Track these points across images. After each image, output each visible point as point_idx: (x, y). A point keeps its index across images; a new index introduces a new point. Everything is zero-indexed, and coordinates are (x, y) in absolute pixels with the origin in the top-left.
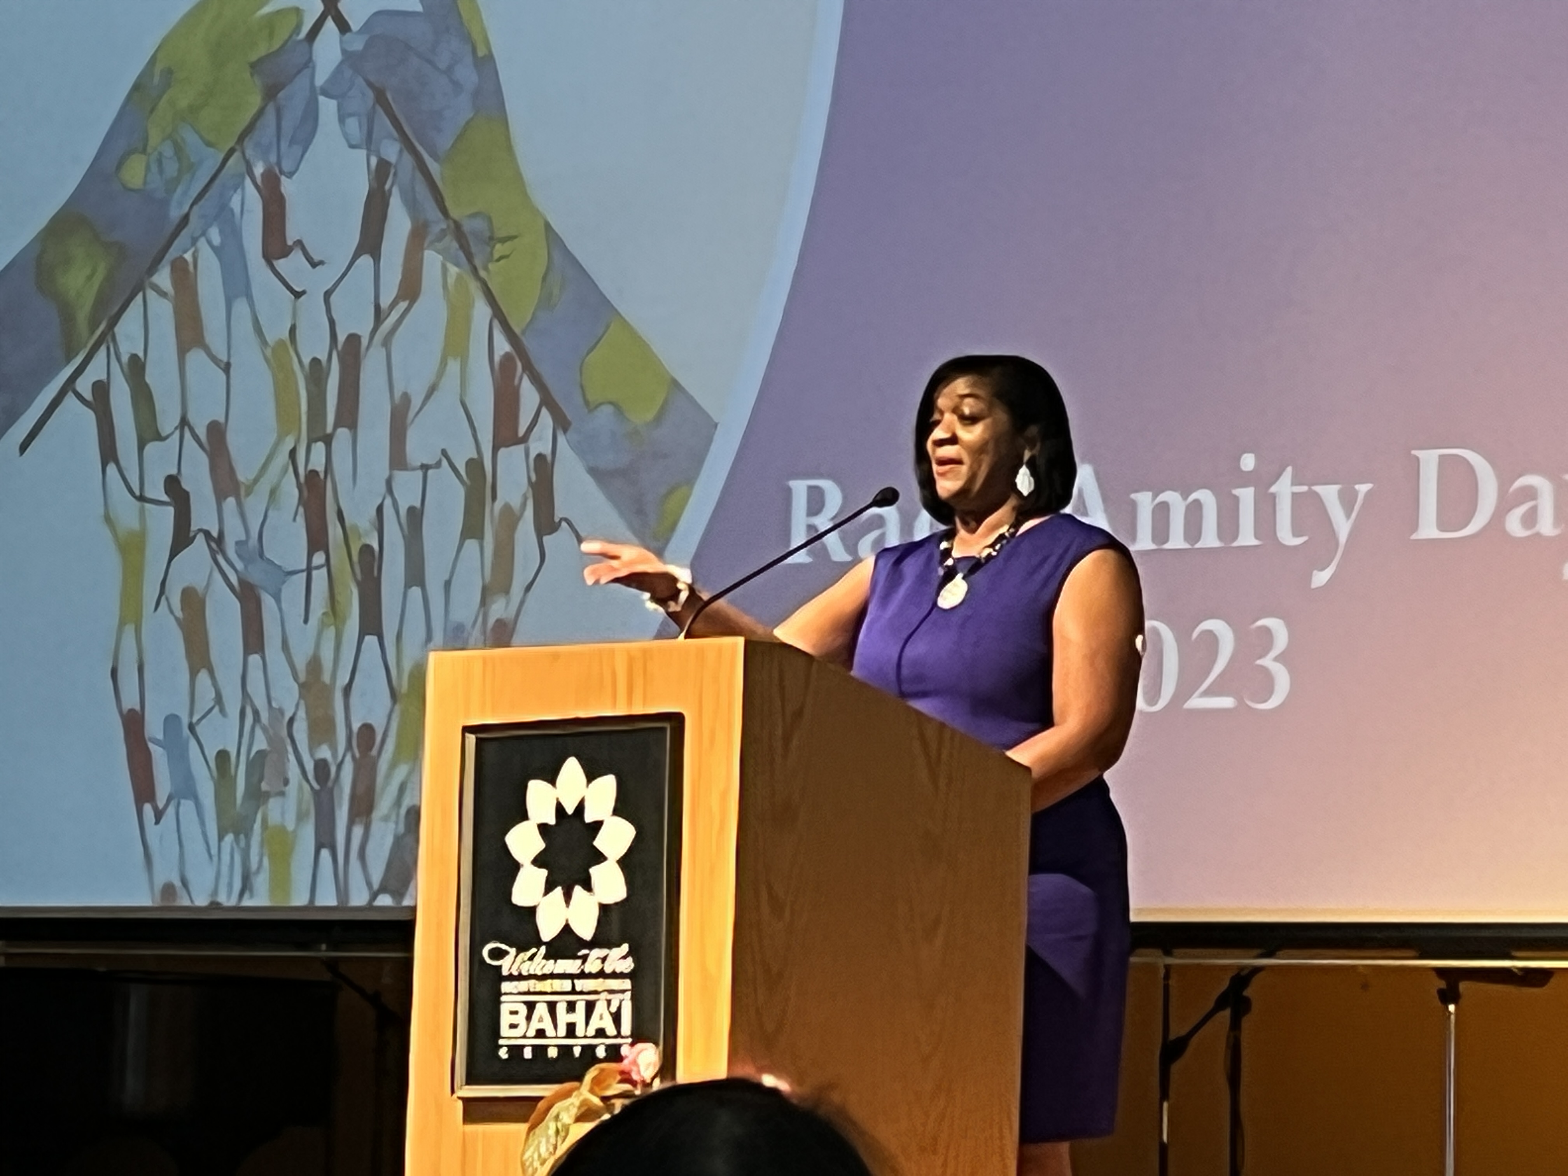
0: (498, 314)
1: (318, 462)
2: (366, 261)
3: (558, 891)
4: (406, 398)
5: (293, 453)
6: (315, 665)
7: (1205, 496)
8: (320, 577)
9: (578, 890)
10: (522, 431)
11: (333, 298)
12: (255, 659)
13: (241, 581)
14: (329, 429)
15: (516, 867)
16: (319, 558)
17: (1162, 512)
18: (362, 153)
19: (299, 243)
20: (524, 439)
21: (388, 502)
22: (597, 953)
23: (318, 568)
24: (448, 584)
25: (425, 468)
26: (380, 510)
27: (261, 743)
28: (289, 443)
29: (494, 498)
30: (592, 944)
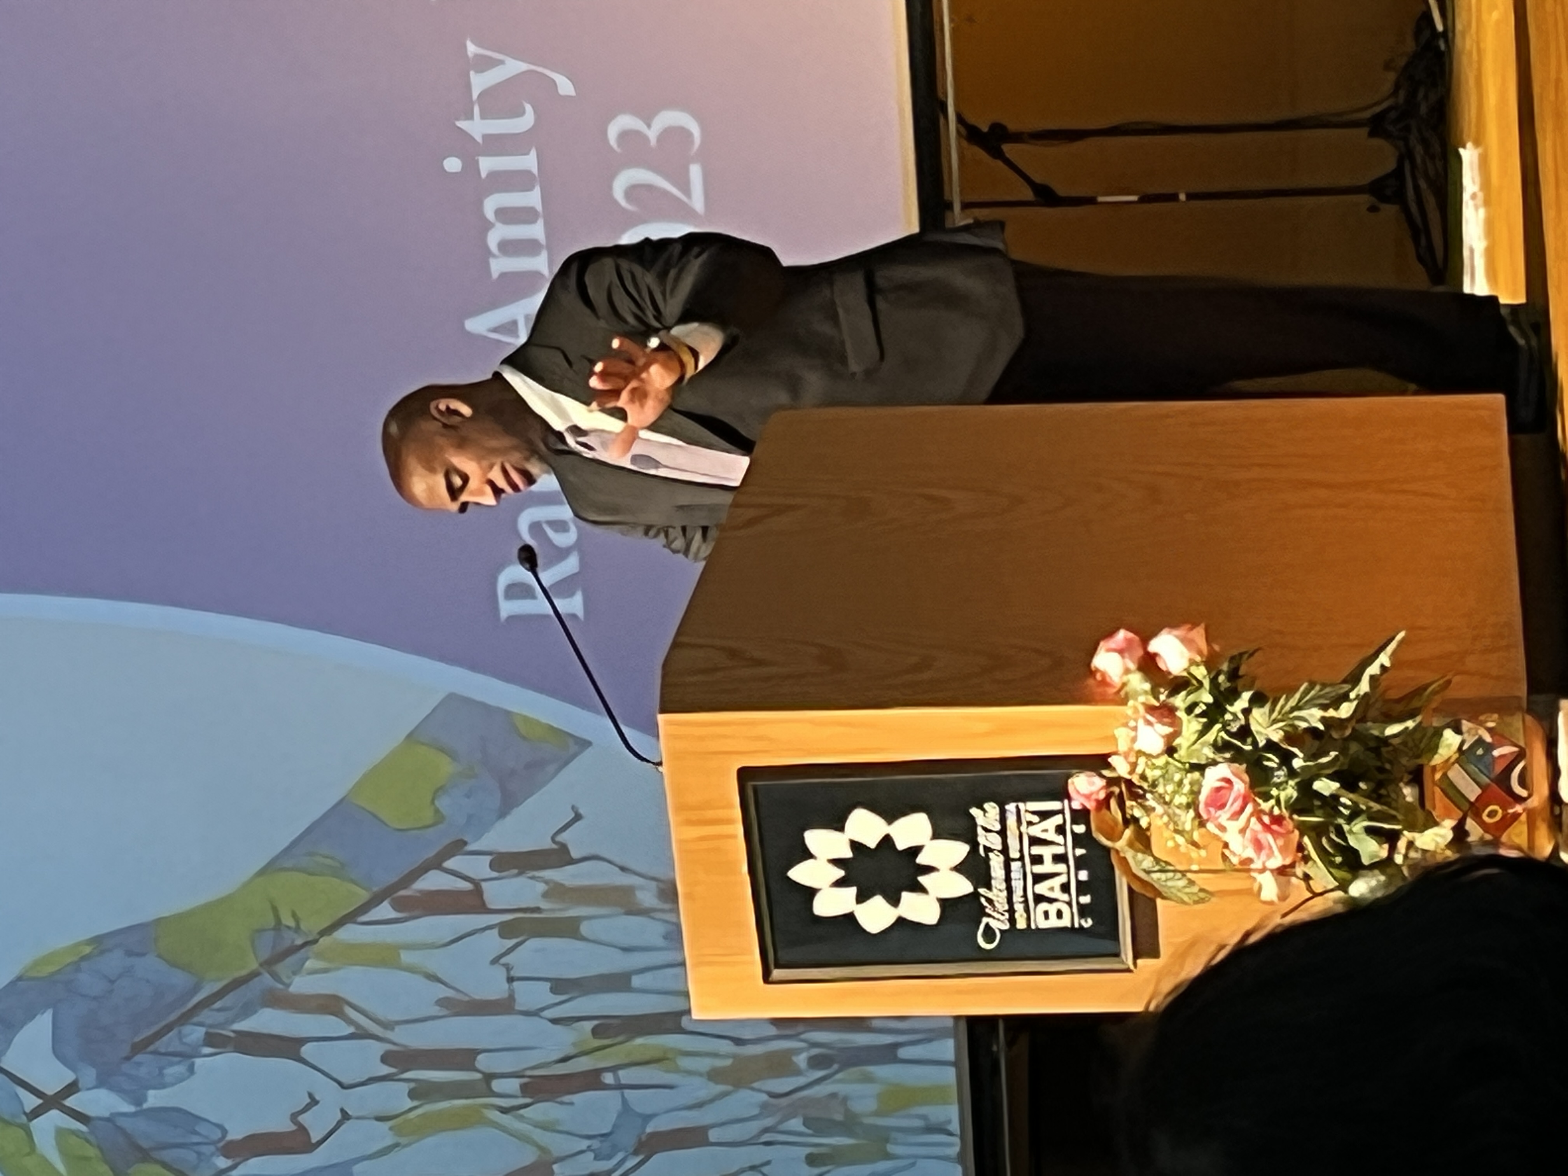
0: (350, 918)
1: (512, 1085)
2: (306, 1050)
3: (923, 879)
4: (442, 1002)
5: (504, 1111)
6: (714, 1075)
7: (491, 205)
8: (626, 1076)
9: (921, 859)
10: (466, 886)
11: (345, 1080)
12: (714, 1135)
13: (636, 1153)
14: (478, 1076)
15: (901, 921)
16: (608, 1078)
17: (509, 247)
18: (198, 1061)
19: (294, 1117)
20: (476, 884)
21: (548, 1014)
22: (983, 839)
23: (617, 1078)
24: (626, 950)
25: (511, 980)
26: (555, 1021)
27: (796, 1124)
28: (495, 1115)
29: (537, 910)
30: (974, 845)
